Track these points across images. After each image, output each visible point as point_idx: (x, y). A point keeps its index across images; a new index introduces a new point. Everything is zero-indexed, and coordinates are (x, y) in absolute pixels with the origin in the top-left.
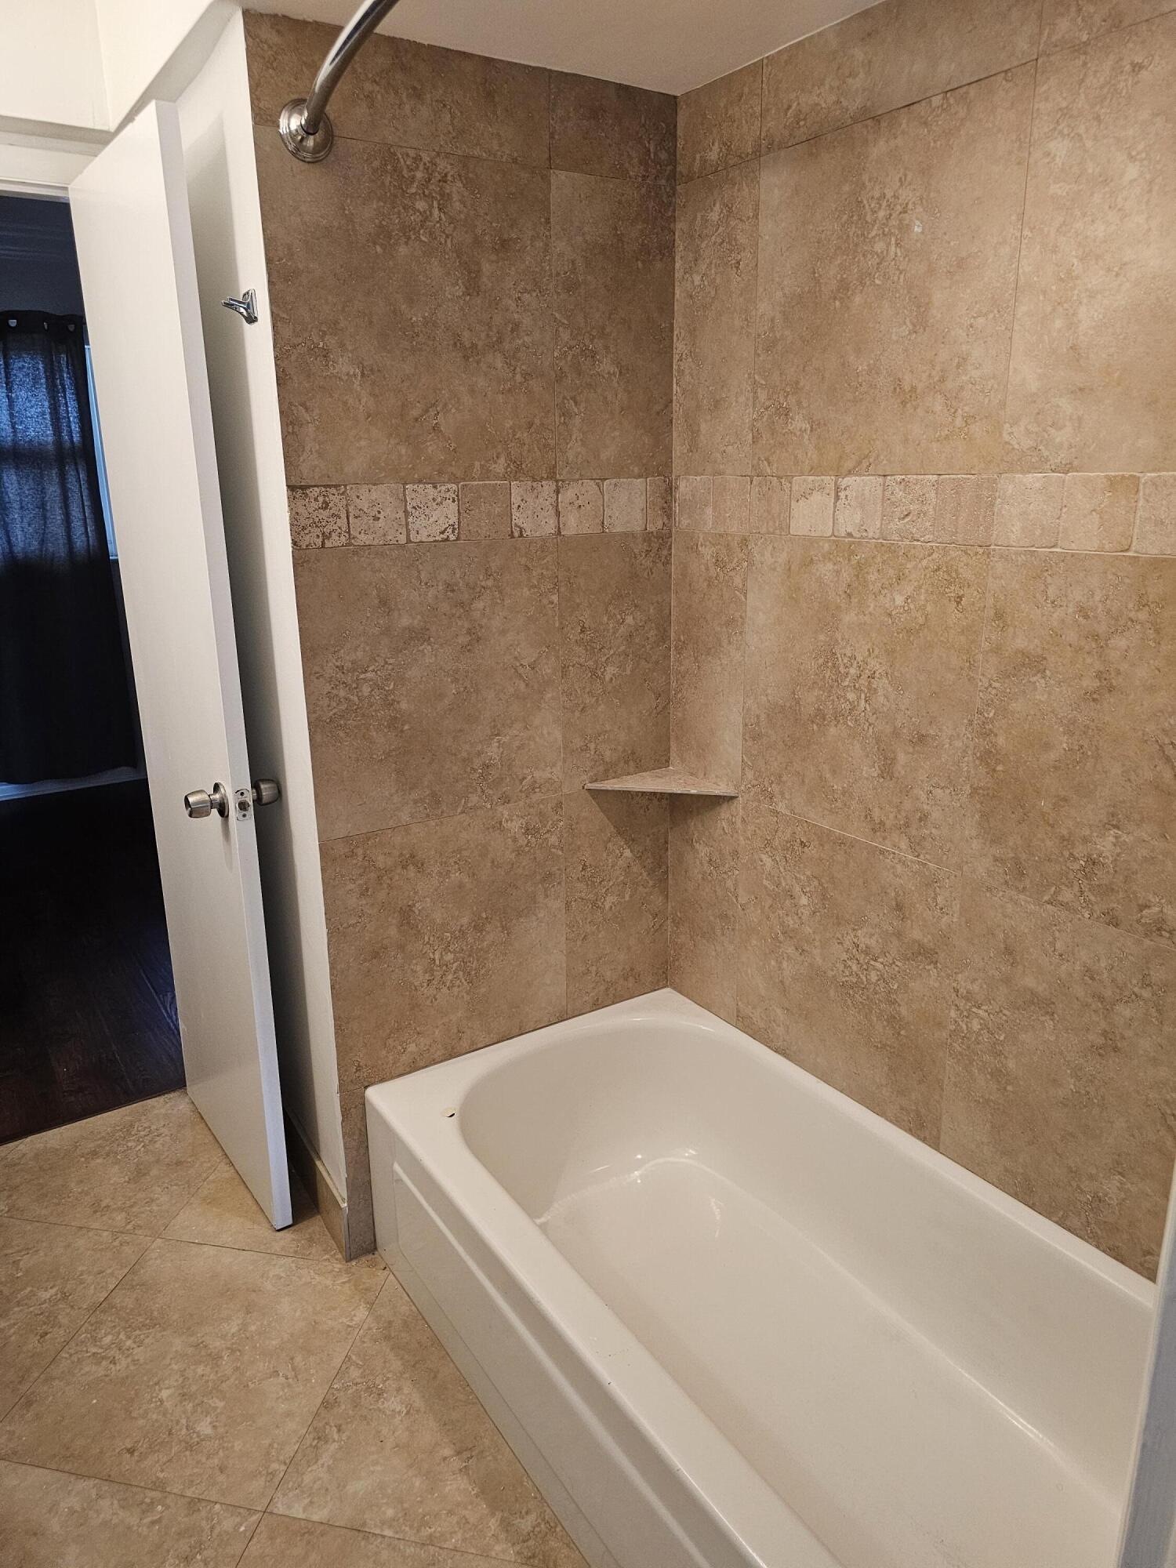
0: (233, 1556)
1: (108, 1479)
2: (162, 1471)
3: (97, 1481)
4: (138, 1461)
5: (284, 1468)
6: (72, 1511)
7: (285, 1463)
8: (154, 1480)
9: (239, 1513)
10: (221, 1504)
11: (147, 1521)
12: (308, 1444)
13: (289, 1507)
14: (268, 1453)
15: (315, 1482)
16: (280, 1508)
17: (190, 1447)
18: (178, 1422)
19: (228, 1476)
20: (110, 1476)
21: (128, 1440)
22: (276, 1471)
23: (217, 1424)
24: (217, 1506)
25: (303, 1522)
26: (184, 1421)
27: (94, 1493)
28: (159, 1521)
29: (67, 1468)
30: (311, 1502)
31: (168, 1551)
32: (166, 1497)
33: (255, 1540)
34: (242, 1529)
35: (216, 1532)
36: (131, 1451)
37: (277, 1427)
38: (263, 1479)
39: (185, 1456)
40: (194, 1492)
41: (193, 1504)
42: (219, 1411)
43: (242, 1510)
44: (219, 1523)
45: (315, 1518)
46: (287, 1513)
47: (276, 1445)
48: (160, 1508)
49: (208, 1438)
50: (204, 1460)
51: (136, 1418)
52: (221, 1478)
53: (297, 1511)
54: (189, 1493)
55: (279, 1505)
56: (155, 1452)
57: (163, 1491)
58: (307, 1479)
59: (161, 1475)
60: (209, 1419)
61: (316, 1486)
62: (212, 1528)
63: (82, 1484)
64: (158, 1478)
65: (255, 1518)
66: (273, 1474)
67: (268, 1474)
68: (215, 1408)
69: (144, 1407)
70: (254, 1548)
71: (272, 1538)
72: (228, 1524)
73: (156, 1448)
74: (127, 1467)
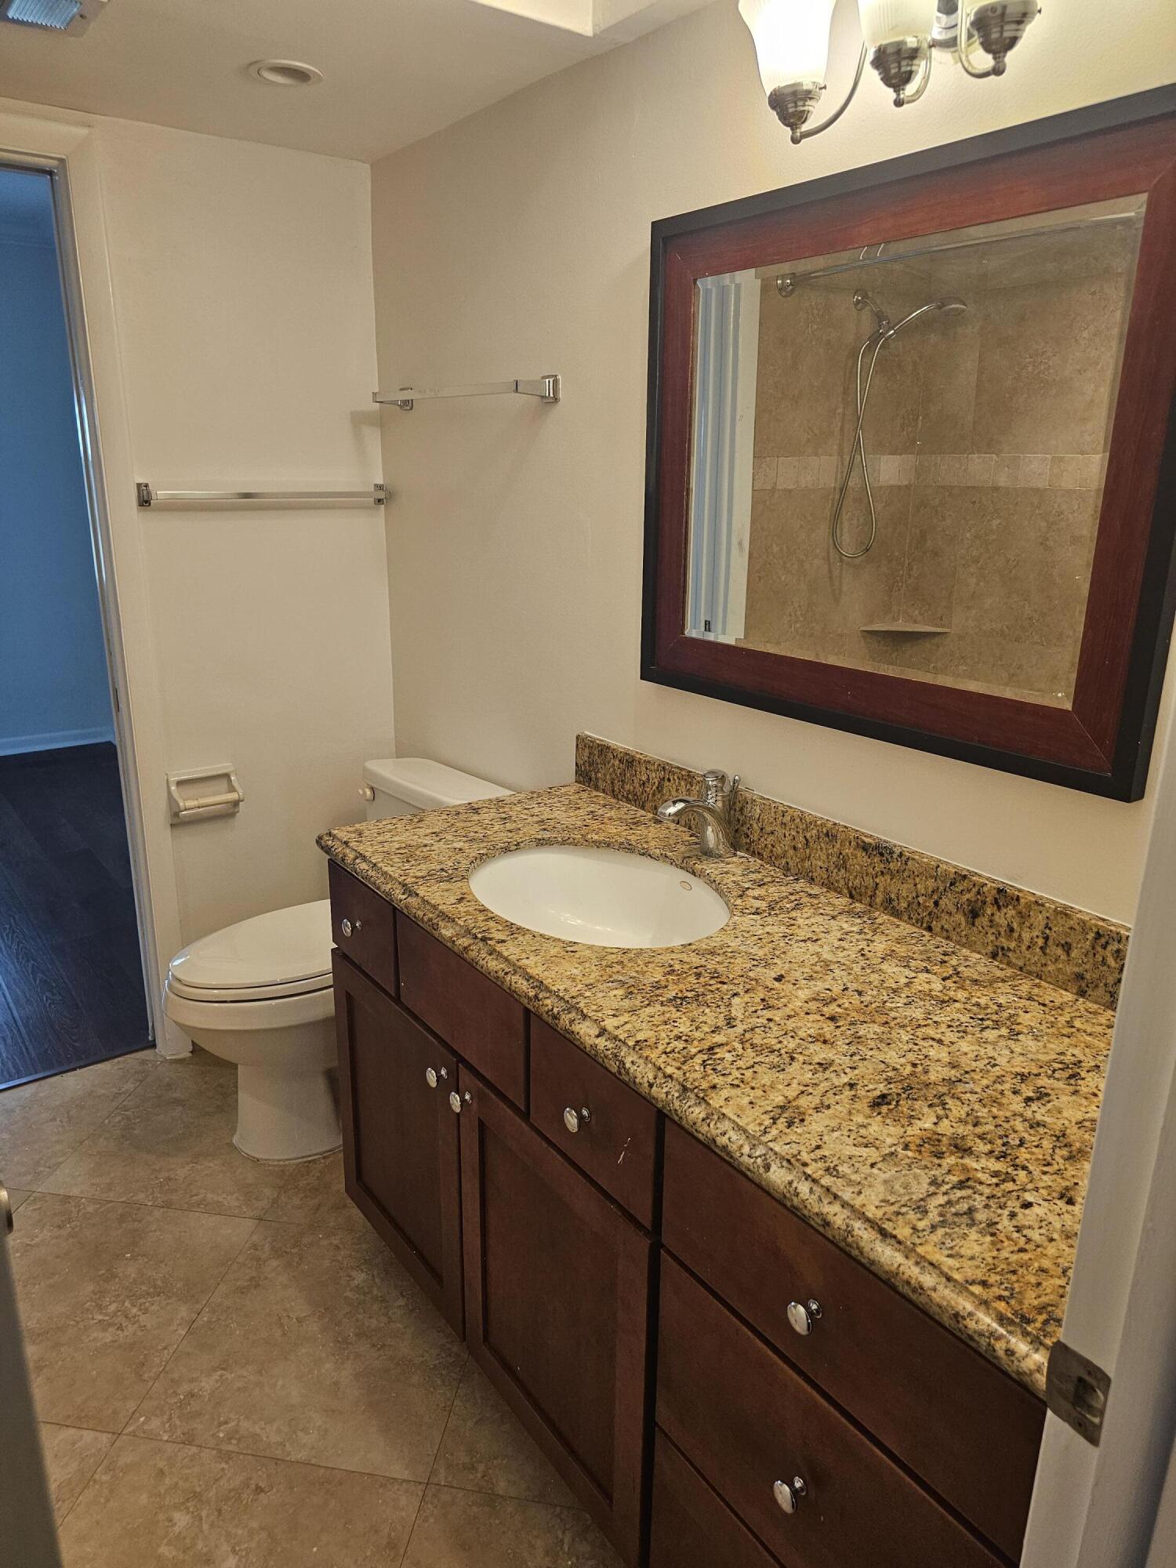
0: (151, 1398)
1: (277, 1461)
2: (223, 1469)
3: (288, 1459)
4: (251, 1479)
5: (97, 1477)
6: (305, 1430)
7: (95, 1481)
8: (230, 1462)
9: (144, 1432)
10: (161, 1440)
11: (232, 1424)
12: (66, 1502)
13: (96, 1439)
14: (111, 1491)
15: (66, 1464)
16: (105, 1438)
17: (197, 1496)
18: (212, 1525)
19: (155, 1465)
20: (276, 1464)
21: (265, 1502)
22: (106, 1473)
23: (167, 1524)
24: (165, 1438)
25: (85, 1426)
26: (205, 1527)
27: (288, 1447)
28: (220, 1424)
29: (322, 1471)
30: (74, 1444)
31: (209, 1400)
32: (217, 1444)
33: (131, 1411)
34: (142, 1419)
35: (166, 1417)
36: (259, 1490)
37: (98, 1523)
38: (119, 1464)
39: (200, 1486)
40: (190, 1450)
41: (189, 1439)
42: (165, 1541)
43: (142, 1435)
44: (163, 1424)
45: (72, 1431)
46: (98, 1434)
47: (102, 1500)
48: (221, 1435)
49: (176, 1507)
50: (181, 1483)
51: (262, 1528)
52: (161, 1464)
53: (88, 1436)
54: (194, 1449)
55: (105, 1440)
56: (233, 1489)
57: (220, 1451)
58: (74, 1466)
59: (223, 1465)
60: (177, 1529)
61: (66, 1459)
62: (170, 1419)
63: (301, 1455)
64: (227, 1463)
65: (130, 1429)
66: (108, 1469)
67: (114, 1470)
68: (169, 1544)
69: (253, 1545)
70: (131, 1405)
71: (115, 1412)
72: (155, 1423)
73: (232, 1494)
74: (260, 1473)
